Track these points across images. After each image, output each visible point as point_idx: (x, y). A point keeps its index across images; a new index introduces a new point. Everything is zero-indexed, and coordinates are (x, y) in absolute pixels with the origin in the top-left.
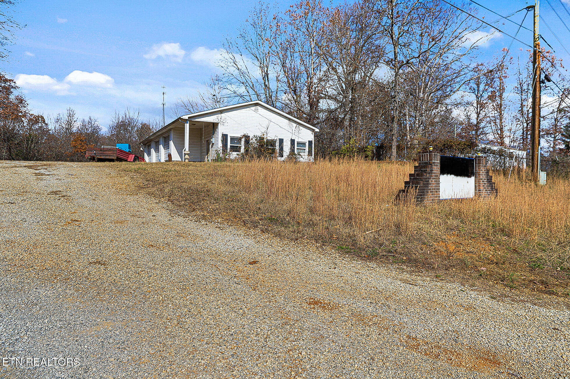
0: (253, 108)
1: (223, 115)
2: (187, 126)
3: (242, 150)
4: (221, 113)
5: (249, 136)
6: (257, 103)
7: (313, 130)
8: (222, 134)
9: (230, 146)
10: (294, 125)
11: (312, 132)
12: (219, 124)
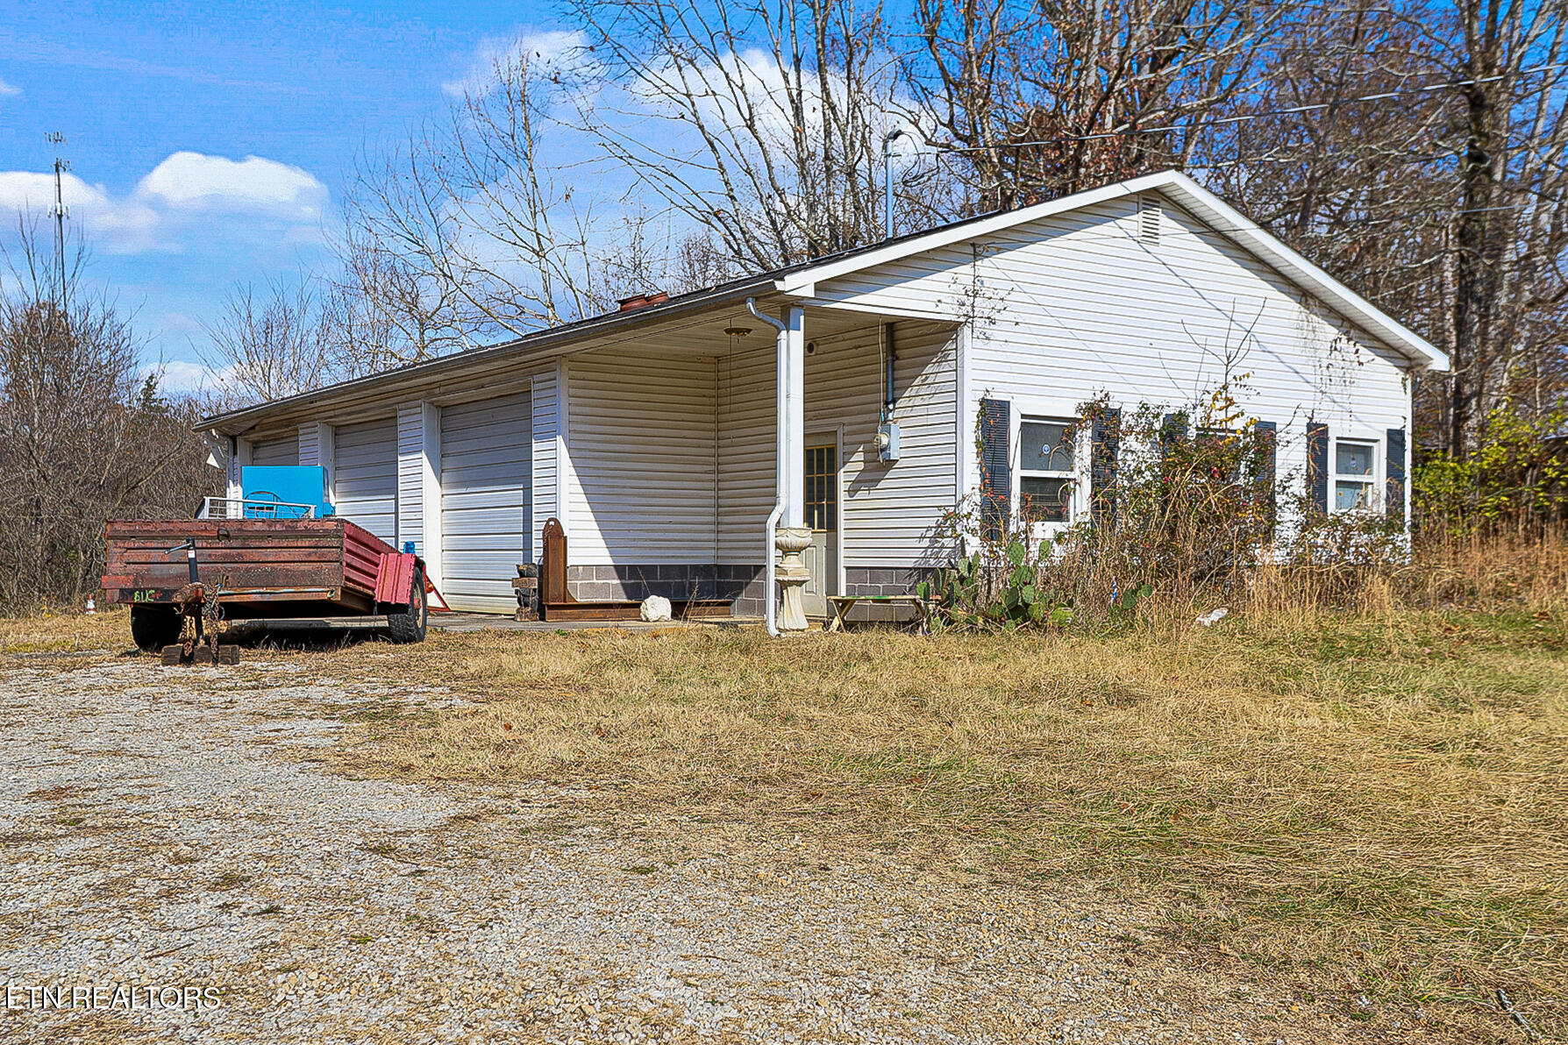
0: (1134, 223)
1: (985, 267)
2: (792, 346)
3: (1081, 503)
4: (976, 256)
5: (1116, 413)
6: (1155, 190)
7: (1409, 363)
8: (983, 402)
9: (1023, 479)
10: (1330, 332)
11: (1401, 374)
12: (967, 330)
